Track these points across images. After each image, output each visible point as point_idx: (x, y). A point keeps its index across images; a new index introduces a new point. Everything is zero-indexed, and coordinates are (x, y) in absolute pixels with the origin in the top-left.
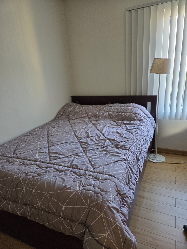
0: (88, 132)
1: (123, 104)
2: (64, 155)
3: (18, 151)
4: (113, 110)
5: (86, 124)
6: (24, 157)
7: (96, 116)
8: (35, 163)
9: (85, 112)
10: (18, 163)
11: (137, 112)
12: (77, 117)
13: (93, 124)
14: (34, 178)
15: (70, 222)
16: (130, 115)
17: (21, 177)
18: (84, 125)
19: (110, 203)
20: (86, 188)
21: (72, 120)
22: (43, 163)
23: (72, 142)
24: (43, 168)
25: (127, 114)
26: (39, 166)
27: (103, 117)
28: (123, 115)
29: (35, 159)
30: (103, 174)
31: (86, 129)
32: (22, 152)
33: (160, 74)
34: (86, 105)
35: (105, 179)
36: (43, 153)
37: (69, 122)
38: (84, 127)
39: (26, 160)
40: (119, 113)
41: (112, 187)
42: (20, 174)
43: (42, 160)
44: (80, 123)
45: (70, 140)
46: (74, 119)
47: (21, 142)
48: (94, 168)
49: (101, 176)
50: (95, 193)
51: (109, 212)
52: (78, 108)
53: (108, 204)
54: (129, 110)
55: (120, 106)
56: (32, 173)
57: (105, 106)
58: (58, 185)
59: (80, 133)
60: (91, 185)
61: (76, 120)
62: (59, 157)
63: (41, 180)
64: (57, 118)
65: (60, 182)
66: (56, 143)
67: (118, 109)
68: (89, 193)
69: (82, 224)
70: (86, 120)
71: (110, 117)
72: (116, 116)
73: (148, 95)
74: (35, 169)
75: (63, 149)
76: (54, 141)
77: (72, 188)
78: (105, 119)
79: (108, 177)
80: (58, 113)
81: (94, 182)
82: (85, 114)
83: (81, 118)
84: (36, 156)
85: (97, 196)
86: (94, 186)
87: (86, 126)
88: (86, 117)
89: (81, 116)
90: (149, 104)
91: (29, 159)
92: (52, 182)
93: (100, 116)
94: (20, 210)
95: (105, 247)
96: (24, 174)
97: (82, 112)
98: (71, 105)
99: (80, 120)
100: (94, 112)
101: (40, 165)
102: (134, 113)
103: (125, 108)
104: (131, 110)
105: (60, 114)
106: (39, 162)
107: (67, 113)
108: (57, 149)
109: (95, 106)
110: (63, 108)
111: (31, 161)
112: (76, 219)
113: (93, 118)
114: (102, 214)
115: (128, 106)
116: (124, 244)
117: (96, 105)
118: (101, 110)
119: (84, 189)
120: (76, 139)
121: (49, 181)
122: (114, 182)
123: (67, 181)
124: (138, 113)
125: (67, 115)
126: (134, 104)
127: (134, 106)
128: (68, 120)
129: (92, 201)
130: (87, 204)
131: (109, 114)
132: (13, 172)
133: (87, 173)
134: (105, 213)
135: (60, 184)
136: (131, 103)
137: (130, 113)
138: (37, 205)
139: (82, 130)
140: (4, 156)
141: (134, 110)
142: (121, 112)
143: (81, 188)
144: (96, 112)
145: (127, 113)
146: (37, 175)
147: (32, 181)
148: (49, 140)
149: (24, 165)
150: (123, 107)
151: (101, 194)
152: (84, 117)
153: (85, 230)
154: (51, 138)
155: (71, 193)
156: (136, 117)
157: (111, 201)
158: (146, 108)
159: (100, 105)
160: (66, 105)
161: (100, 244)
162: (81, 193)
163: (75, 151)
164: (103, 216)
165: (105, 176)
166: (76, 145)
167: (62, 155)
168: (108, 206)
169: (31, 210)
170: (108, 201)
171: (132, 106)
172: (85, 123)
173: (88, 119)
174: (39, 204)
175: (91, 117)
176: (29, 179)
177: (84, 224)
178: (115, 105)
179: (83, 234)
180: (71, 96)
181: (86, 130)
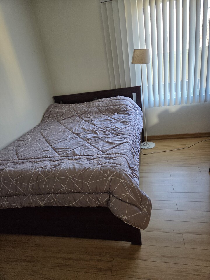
0: (84, 127)
1: (110, 98)
2: (70, 149)
3: (20, 154)
4: (101, 105)
5: (79, 122)
6: (31, 157)
7: (85, 113)
8: (46, 159)
9: (73, 111)
10: (28, 162)
11: (125, 104)
12: (66, 117)
13: (85, 121)
14: (52, 170)
15: (95, 195)
16: (120, 107)
17: (38, 171)
18: (77, 123)
19: (125, 171)
20: (104, 165)
21: (62, 120)
22: (54, 157)
23: (72, 138)
24: (56, 161)
25: (117, 107)
26: (50, 160)
27: (93, 113)
28: (113, 108)
29: (44, 156)
30: (113, 154)
31: (80, 126)
32: (26, 154)
33: (141, 64)
34: (72, 104)
35: (116, 157)
36: (49, 150)
37: (60, 123)
38: (78, 124)
39: (35, 159)
40: (109, 107)
41: (124, 161)
42: (37, 169)
43: (51, 156)
44: (72, 122)
45: (70, 137)
46: (64, 119)
47: (18, 147)
48: (103, 152)
49: (112, 156)
50: (112, 167)
51: (126, 177)
52: (64, 108)
53: (125, 172)
54: (117, 102)
55: (107, 100)
56: (48, 166)
57: (92, 103)
58: (78, 168)
59: (77, 129)
60: (107, 163)
61: (66, 120)
62: (67, 151)
63: (60, 169)
64: (44, 121)
65: (79, 166)
66: (56, 141)
67: (106, 104)
68: (107, 168)
69: (106, 193)
70: (76, 118)
71: (101, 112)
72: (106, 110)
73: (132, 86)
74: (49, 163)
75: (67, 144)
76: (54, 140)
77: (92, 168)
78: (95, 115)
79: (119, 155)
80: (44, 116)
81: (108, 161)
82: (74, 112)
83: (71, 117)
84: (42, 154)
85: (115, 168)
86: (109, 163)
87: (80, 123)
88: (75, 115)
89: (70, 116)
90: (134, 95)
91: (37, 157)
92: (71, 168)
93: (90, 112)
94: (43, 200)
95: (128, 203)
96: (40, 169)
97: (71, 111)
98: (55, 107)
99: (71, 119)
100: (82, 109)
101: (52, 159)
102: (122, 105)
103: (113, 101)
104: (120, 102)
105: (46, 117)
106: (49, 157)
107: (54, 114)
108: (60, 145)
109: (82, 104)
110: (47, 110)
111: (40, 158)
112: (100, 190)
113: (83, 115)
114: (122, 180)
115: (116, 99)
116: (142, 199)
117: (83, 102)
118: (90, 106)
119: (102, 166)
120: (75, 135)
121: (68, 168)
122: (124, 158)
123: (85, 164)
124: (127, 104)
125: (55, 117)
126: (121, 96)
127: (122, 98)
128: (56, 121)
129: (112, 173)
130: (108, 175)
131: (99, 109)
132: (29, 169)
133: (99, 156)
134: (124, 179)
135: (80, 168)
136: (117, 96)
137: (119, 105)
138: (62, 190)
139: (77, 127)
140: (9, 160)
141: (122, 102)
142: (111, 106)
143: (99, 166)
144: (85, 109)
145: (116, 105)
146: (54, 167)
147: (51, 172)
148: (48, 140)
149: (36, 162)
150: (110, 100)
151: (117, 167)
152: (74, 116)
153: (110, 196)
154: (48, 138)
155: (92, 171)
156: (126, 108)
157: (126, 170)
158: (132, 99)
159: (87, 102)
160: (50, 106)
161: (124, 201)
162: (101, 169)
163: (79, 144)
164: (123, 181)
165: (115, 155)
166: (78, 140)
167: (68, 149)
168: (126, 174)
169: (55, 196)
170: (124, 171)
171: (120, 98)
172: (76, 121)
173: (78, 118)
174: (64, 188)
175: (81, 115)
176: (48, 171)
177: (108, 192)
178: (103, 99)
179: (108, 201)
180: (54, 97)
181: (82, 127)
